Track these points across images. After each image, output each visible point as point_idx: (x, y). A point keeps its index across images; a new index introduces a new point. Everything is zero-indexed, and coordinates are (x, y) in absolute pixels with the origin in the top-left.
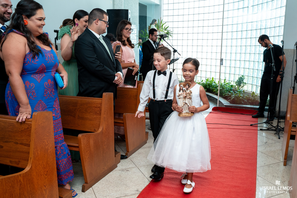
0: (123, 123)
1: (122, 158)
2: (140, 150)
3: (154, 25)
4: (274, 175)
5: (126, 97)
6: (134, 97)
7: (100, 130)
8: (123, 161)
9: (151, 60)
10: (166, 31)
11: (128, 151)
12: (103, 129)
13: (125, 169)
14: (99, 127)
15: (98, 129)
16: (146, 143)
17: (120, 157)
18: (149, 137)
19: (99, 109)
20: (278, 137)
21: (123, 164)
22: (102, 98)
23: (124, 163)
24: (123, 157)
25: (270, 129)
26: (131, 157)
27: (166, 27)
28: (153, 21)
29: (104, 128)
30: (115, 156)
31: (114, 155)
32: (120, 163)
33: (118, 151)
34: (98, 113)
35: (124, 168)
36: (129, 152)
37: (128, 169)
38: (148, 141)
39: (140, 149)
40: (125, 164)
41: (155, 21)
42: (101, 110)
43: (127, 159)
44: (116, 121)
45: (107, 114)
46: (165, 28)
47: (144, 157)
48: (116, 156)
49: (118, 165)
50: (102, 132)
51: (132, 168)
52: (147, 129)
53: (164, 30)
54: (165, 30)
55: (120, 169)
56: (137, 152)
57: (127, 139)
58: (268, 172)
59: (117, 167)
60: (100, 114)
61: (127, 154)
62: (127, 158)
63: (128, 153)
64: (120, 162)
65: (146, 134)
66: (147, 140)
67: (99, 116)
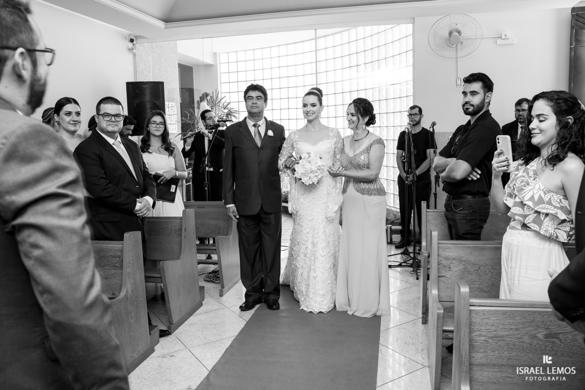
0: (161, 278)
1: (161, 336)
2: (192, 319)
3: (206, 101)
4: (407, 341)
5: (163, 232)
6: (177, 232)
7: (123, 294)
8: (164, 341)
9: (203, 165)
10: (226, 111)
11: (171, 323)
12: (127, 291)
13: (168, 354)
14: (121, 288)
15: (120, 292)
16: (201, 305)
17: (158, 334)
18: (205, 294)
19: (118, 259)
20: (416, 277)
21: (164, 345)
22: (123, 240)
23: (166, 343)
24: (164, 334)
25: (403, 264)
26: (176, 331)
27: (225, 104)
28: (203, 95)
29: (130, 290)
30: (150, 334)
31: (148, 332)
32: (159, 344)
33: (154, 323)
34: (118, 267)
35: (165, 352)
36: (173, 324)
37: (173, 354)
38: (204, 302)
39: (191, 317)
40: (168, 345)
41: (207, 95)
42: (122, 260)
43: (170, 336)
44: (148, 275)
45: (133, 267)
46: (223, 105)
47: (198, 331)
48: (152, 332)
49: (156, 348)
50: (126, 297)
51: (180, 352)
52: (203, 280)
53: (223, 109)
54: (225, 109)
55: (159, 355)
56: (186, 323)
57: (169, 303)
58: (398, 338)
59: (153, 351)
60: (121, 267)
61: (169, 328)
62: (169, 334)
63: (173, 327)
64: (159, 342)
65: (200, 291)
66: (203, 300)
67: (120, 271)
